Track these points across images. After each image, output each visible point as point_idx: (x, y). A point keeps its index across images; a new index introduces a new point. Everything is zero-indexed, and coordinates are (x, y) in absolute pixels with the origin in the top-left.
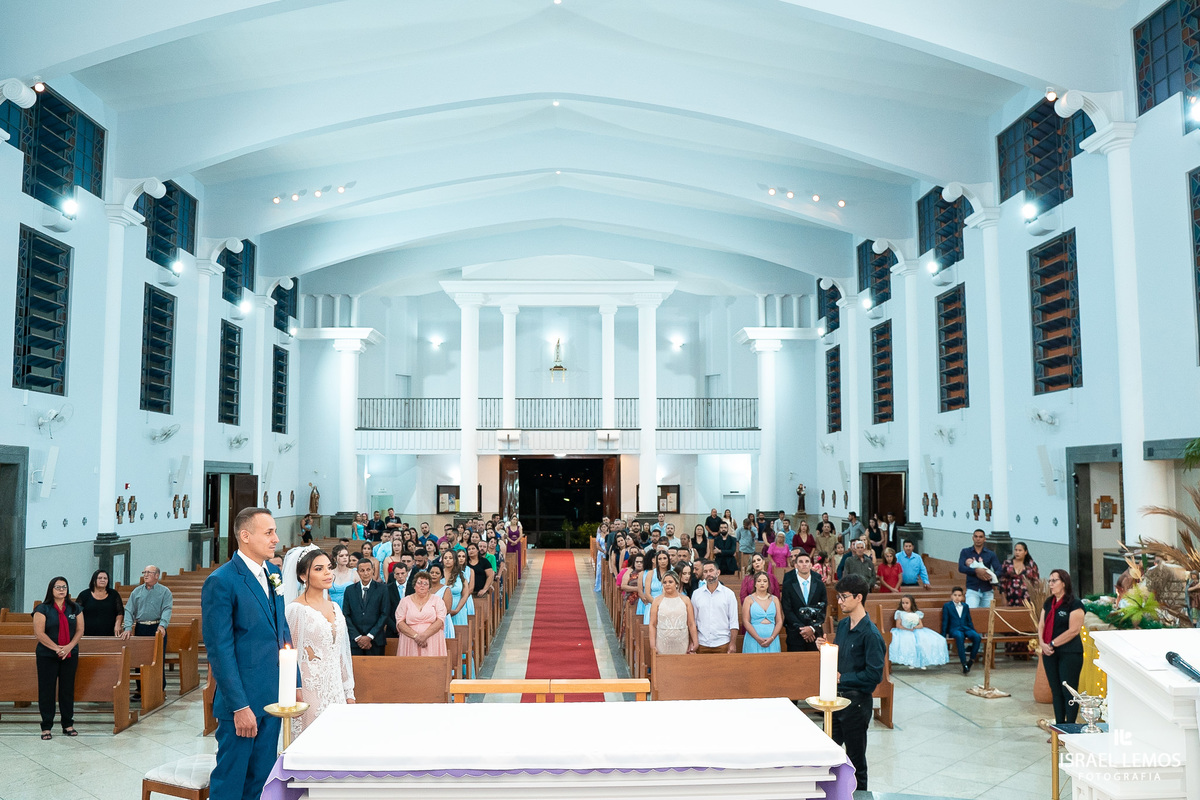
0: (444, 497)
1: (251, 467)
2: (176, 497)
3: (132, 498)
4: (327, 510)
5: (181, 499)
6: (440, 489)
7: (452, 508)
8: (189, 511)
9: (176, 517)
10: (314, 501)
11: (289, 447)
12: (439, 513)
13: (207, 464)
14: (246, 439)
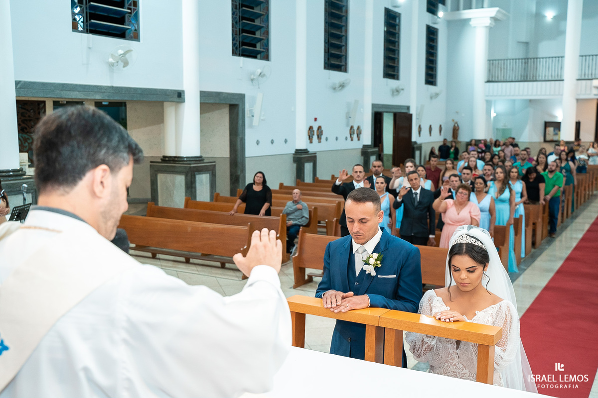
0: (550, 130)
1: (408, 108)
2: (352, 127)
3: (319, 128)
4: (464, 138)
5: (355, 128)
6: (547, 124)
7: (555, 138)
8: (361, 136)
9: (352, 140)
10: (455, 131)
11: (437, 95)
12: (545, 141)
13: (374, 106)
14: (403, 89)
